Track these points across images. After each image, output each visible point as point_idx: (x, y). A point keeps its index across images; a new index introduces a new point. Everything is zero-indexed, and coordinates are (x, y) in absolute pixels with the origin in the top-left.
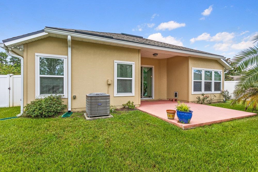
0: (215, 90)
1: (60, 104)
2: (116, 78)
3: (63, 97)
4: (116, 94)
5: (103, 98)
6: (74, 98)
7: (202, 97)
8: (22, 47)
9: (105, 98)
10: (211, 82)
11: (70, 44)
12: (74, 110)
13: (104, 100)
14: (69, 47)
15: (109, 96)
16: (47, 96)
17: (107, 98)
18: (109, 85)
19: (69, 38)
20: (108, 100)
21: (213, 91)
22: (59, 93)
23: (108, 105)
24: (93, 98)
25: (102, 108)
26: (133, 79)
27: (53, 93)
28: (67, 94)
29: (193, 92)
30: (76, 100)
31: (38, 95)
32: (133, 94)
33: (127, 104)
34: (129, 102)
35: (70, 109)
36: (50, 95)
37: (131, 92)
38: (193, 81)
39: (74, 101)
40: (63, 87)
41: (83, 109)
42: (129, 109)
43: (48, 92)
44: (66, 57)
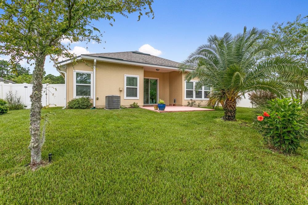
0: (205, 97)
1: (89, 102)
2: (125, 87)
3: (91, 98)
4: (125, 97)
5: (116, 97)
6: (97, 99)
7: (190, 102)
8: (66, 66)
9: (117, 98)
10: (201, 91)
11: (95, 64)
12: (97, 107)
13: (117, 99)
14: (95, 66)
15: (120, 97)
16: (81, 97)
17: (119, 98)
18: (121, 91)
19: (95, 61)
20: (119, 99)
21: (203, 98)
22: (88, 96)
23: (119, 102)
24: (110, 97)
25: (115, 104)
26: (138, 87)
27: (84, 95)
28: (93, 96)
29: (185, 98)
30: (99, 100)
31: (75, 96)
32: (138, 98)
33: (133, 104)
34: (135, 103)
35: (94, 106)
36: (82, 96)
37: (136, 96)
38: (186, 90)
39: (97, 101)
40: (90, 91)
41: (103, 107)
42: (134, 107)
43: (81, 95)
44: (92, 72)
